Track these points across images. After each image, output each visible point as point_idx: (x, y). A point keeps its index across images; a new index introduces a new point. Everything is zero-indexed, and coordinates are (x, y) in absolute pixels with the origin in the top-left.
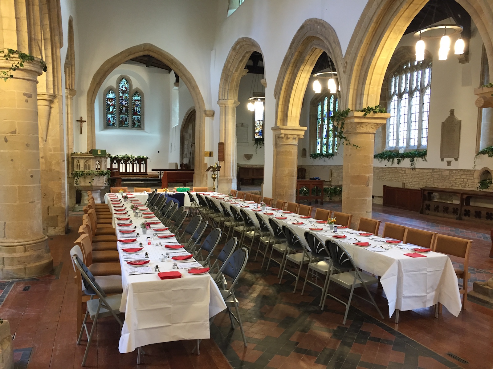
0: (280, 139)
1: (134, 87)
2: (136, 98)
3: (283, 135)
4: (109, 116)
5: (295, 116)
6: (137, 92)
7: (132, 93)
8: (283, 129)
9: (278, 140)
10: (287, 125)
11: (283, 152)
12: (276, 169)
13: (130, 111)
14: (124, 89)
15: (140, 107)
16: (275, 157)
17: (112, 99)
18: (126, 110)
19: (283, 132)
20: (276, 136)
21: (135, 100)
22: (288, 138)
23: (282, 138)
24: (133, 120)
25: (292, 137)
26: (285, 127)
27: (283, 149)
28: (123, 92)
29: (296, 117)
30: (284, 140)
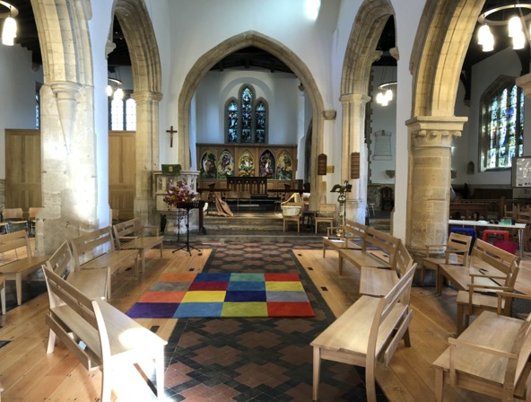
0: (419, 139)
1: (257, 97)
2: (260, 109)
3: (424, 132)
4: (231, 131)
5: (445, 99)
6: (262, 102)
7: (255, 104)
8: (423, 122)
9: (415, 140)
10: (430, 115)
11: (423, 159)
12: (413, 188)
13: (253, 125)
14: (247, 100)
15: (265, 120)
16: (411, 169)
17: (234, 112)
18: (249, 123)
19: (423, 126)
20: (412, 134)
21: (259, 112)
22: (433, 137)
23: (423, 136)
24: (257, 134)
25: (440, 134)
26: (427, 118)
27: (423, 156)
28: (246, 103)
29: (448, 101)
30: (426, 140)
